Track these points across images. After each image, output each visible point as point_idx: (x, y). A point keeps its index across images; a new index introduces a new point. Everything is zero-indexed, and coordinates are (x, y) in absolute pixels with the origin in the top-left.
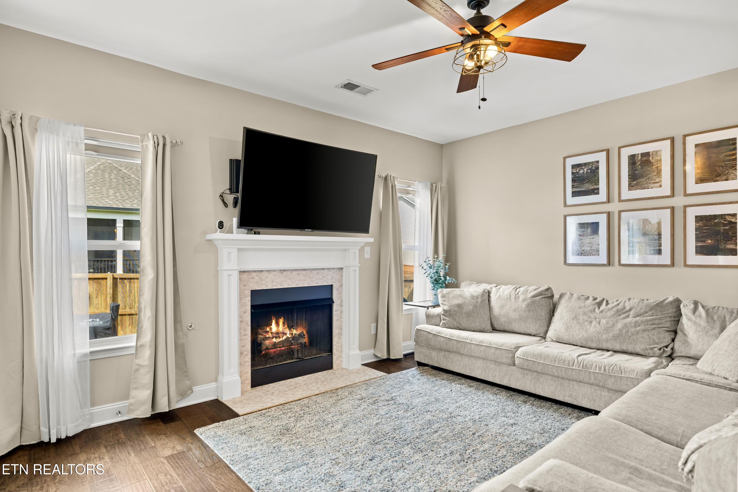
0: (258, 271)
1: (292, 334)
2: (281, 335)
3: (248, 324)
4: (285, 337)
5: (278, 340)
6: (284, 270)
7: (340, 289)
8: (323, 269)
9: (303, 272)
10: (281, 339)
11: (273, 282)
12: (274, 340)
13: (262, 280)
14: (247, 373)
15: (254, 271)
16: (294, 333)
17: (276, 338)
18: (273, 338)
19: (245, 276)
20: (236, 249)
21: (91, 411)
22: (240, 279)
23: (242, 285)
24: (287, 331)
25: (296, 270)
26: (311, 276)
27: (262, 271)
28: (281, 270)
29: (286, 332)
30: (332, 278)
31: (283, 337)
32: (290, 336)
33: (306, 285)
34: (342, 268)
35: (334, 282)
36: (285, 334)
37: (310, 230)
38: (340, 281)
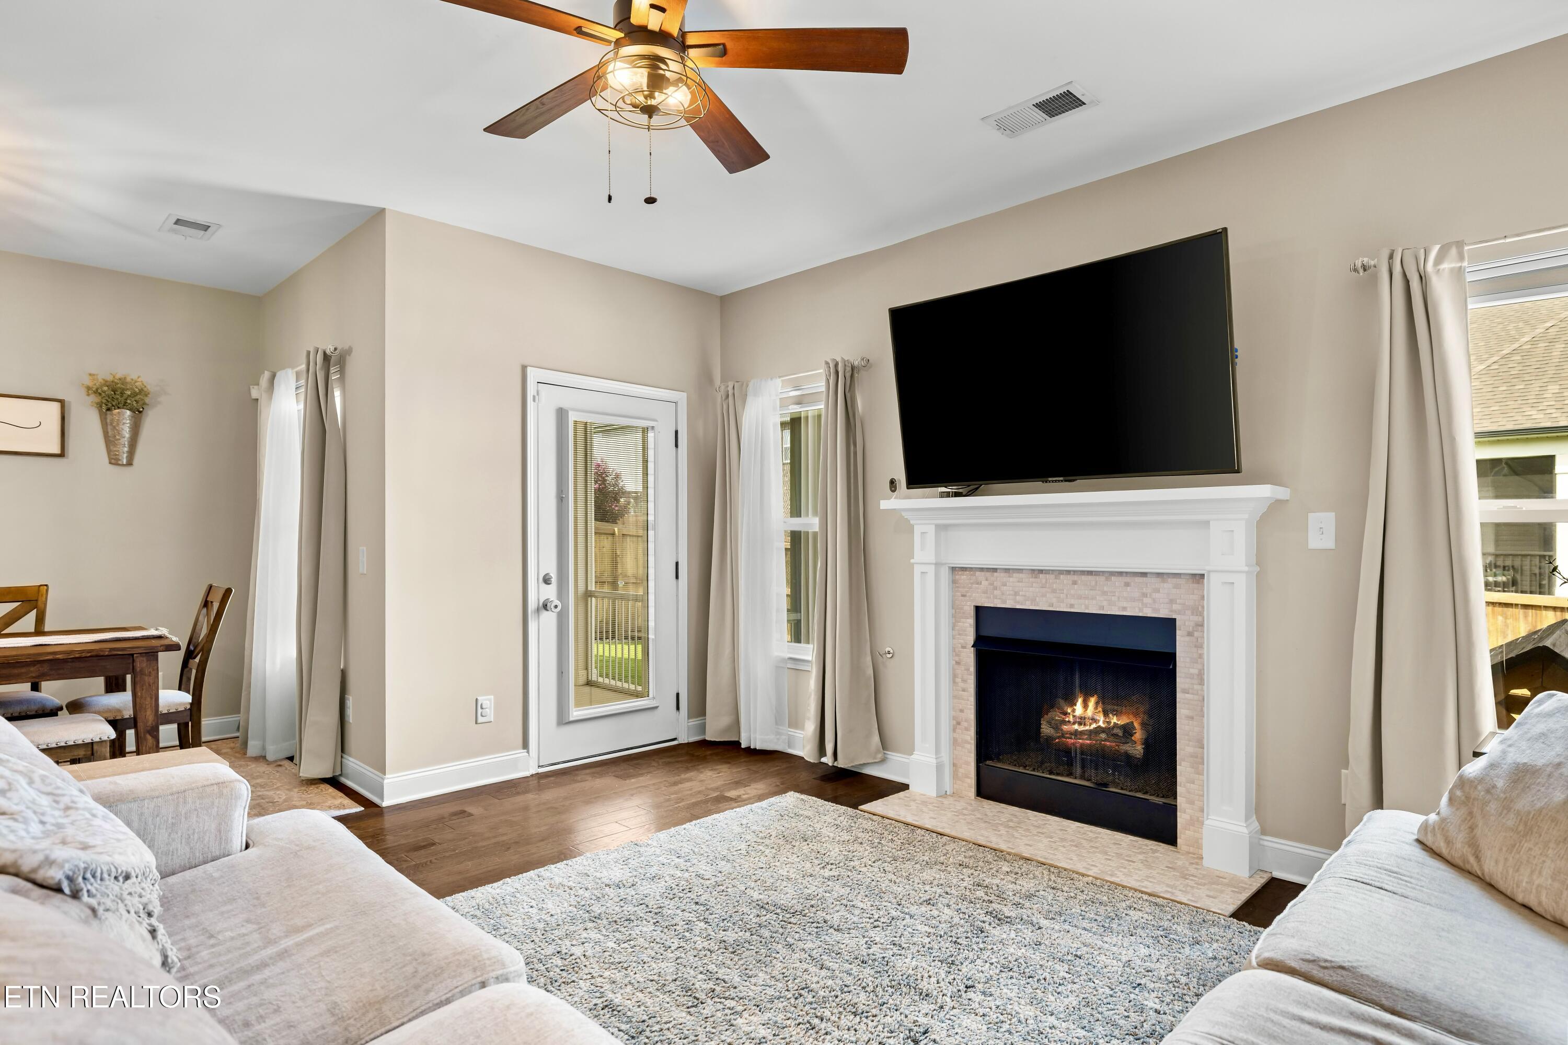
0: (988, 570)
1: (1109, 723)
2: (1088, 722)
3: (968, 670)
4: (1094, 726)
5: (1082, 728)
6: (1041, 571)
7: (1196, 634)
8: (1144, 574)
9: (1084, 578)
10: (1087, 728)
11: (1016, 594)
12: (1076, 727)
13: (995, 588)
14: (967, 763)
15: (982, 569)
16: (1113, 721)
17: (1080, 724)
18: (1074, 723)
19: (964, 578)
20: (934, 526)
21: (790, 733)
22: (954, 582)
23: (959, 594)
24: (1101, 718)
25: (1068, 572)
26: (1105, 589)
27: (995, 570)
28: (1033, 570)
29: (1098, 718)
30: (1172, 601)
31: (1090, 724)
32: (1103, 726)
33: (1093, 610)
34: (1202, 576)
35: (1179, 612)
36: (1094, 720)
37: (1061, 479)
38: (1198, 610)
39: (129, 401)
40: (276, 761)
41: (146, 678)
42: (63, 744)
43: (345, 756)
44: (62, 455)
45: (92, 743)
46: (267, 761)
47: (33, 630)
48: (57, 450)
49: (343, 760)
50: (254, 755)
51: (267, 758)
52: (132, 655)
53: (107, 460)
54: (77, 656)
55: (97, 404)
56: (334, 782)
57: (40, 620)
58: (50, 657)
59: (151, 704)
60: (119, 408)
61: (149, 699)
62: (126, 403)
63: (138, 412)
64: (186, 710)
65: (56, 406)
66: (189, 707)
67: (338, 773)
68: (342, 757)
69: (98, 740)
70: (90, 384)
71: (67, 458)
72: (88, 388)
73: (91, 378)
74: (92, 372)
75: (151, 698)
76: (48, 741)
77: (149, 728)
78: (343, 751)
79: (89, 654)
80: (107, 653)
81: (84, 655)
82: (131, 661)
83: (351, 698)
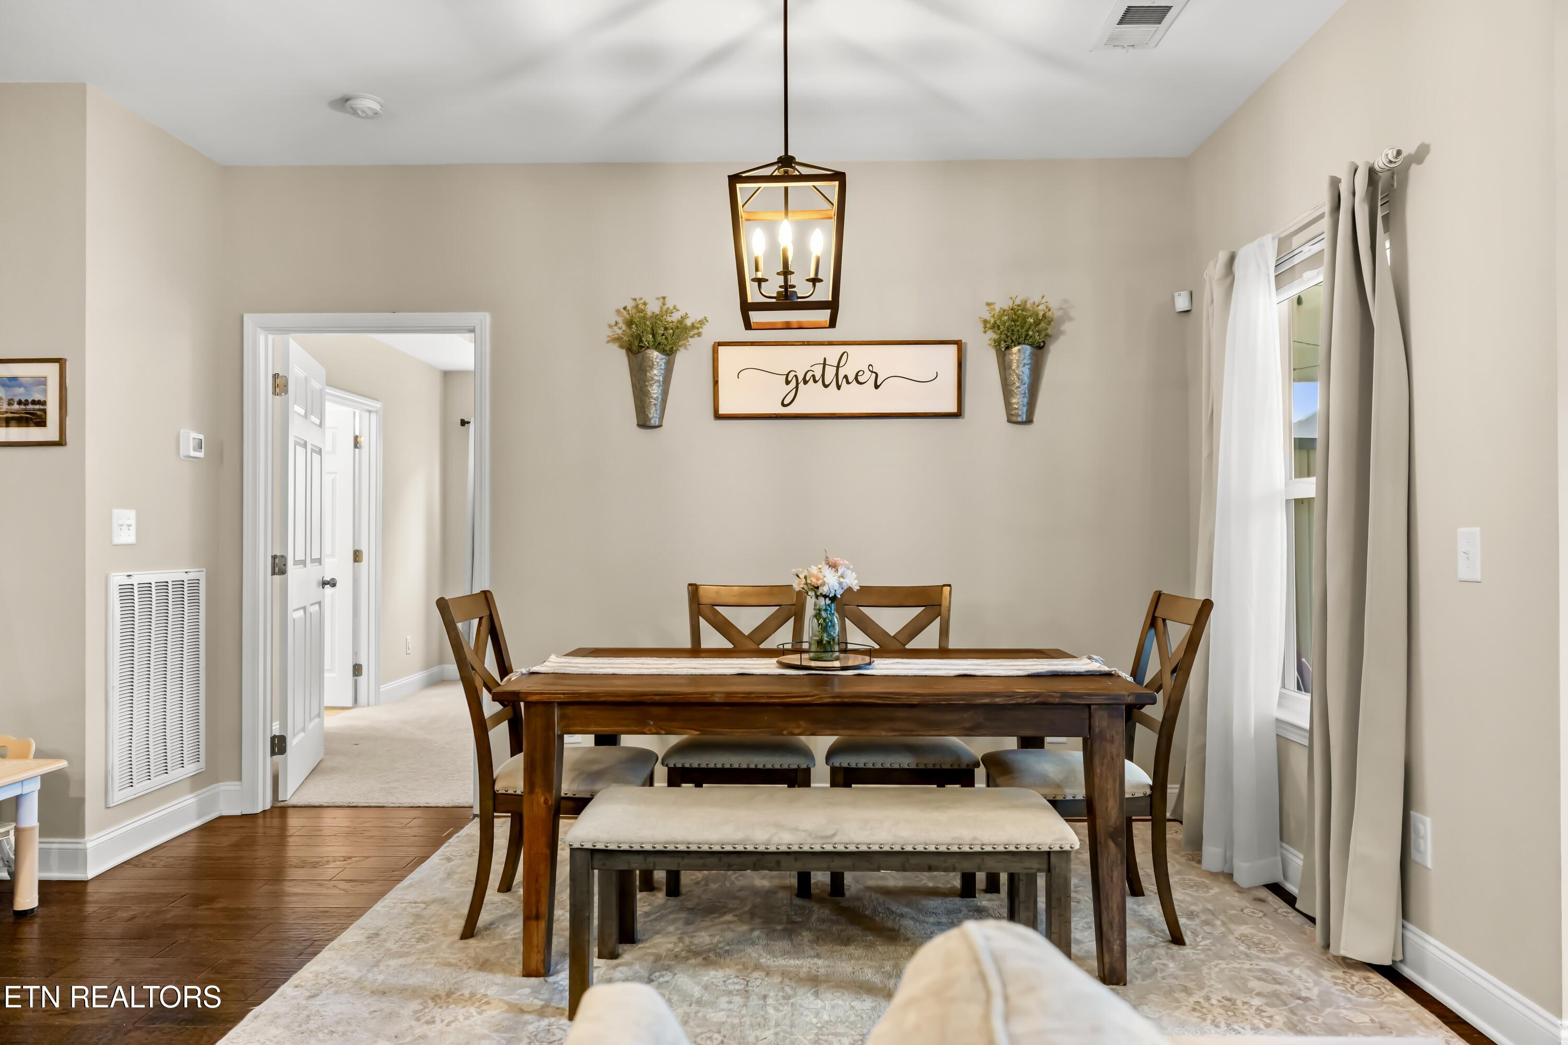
39: (1031, 333)
40: (1249, 889)
41: (1108, 746)
42: (1012, 848)
43: (1409, 926)
44: (958, 415)
45: (1049, 853)
46: (1235, 884)
47: (936, 646)
48: (953, 409)
49: (1408, 934)
50: (1213, 871)
51: (1236, 878)
52: (1089, 706)
53: (1006, 419)
54: (1021, 701)
55: (995, 341)
56: (1392, 974)
57: (944, 632)
58: (986, 701)
59: (1114, 790)
60: (1019, 344)
61: (1111, 781)
62: (1027, 335)
63: (1040, 348)
64: (1145, 796)
65: (953, 349)
66: (1149, 792)
67: (1399, 957)
68: (1403, 926)
69: (1057, 848)
70: (987, 316)
71: (964, 418)
72: (985, 322)
73: (988, 308)
74: (990, 301)
75: (1114, 780)
76: (994, 839)
77: (1111, 829)
78: (1405, 913)
79: (1035, 701)
80: (1057, 700)
81: (1028, 700)
82: (1086, 715)
83: (1428, 820)
